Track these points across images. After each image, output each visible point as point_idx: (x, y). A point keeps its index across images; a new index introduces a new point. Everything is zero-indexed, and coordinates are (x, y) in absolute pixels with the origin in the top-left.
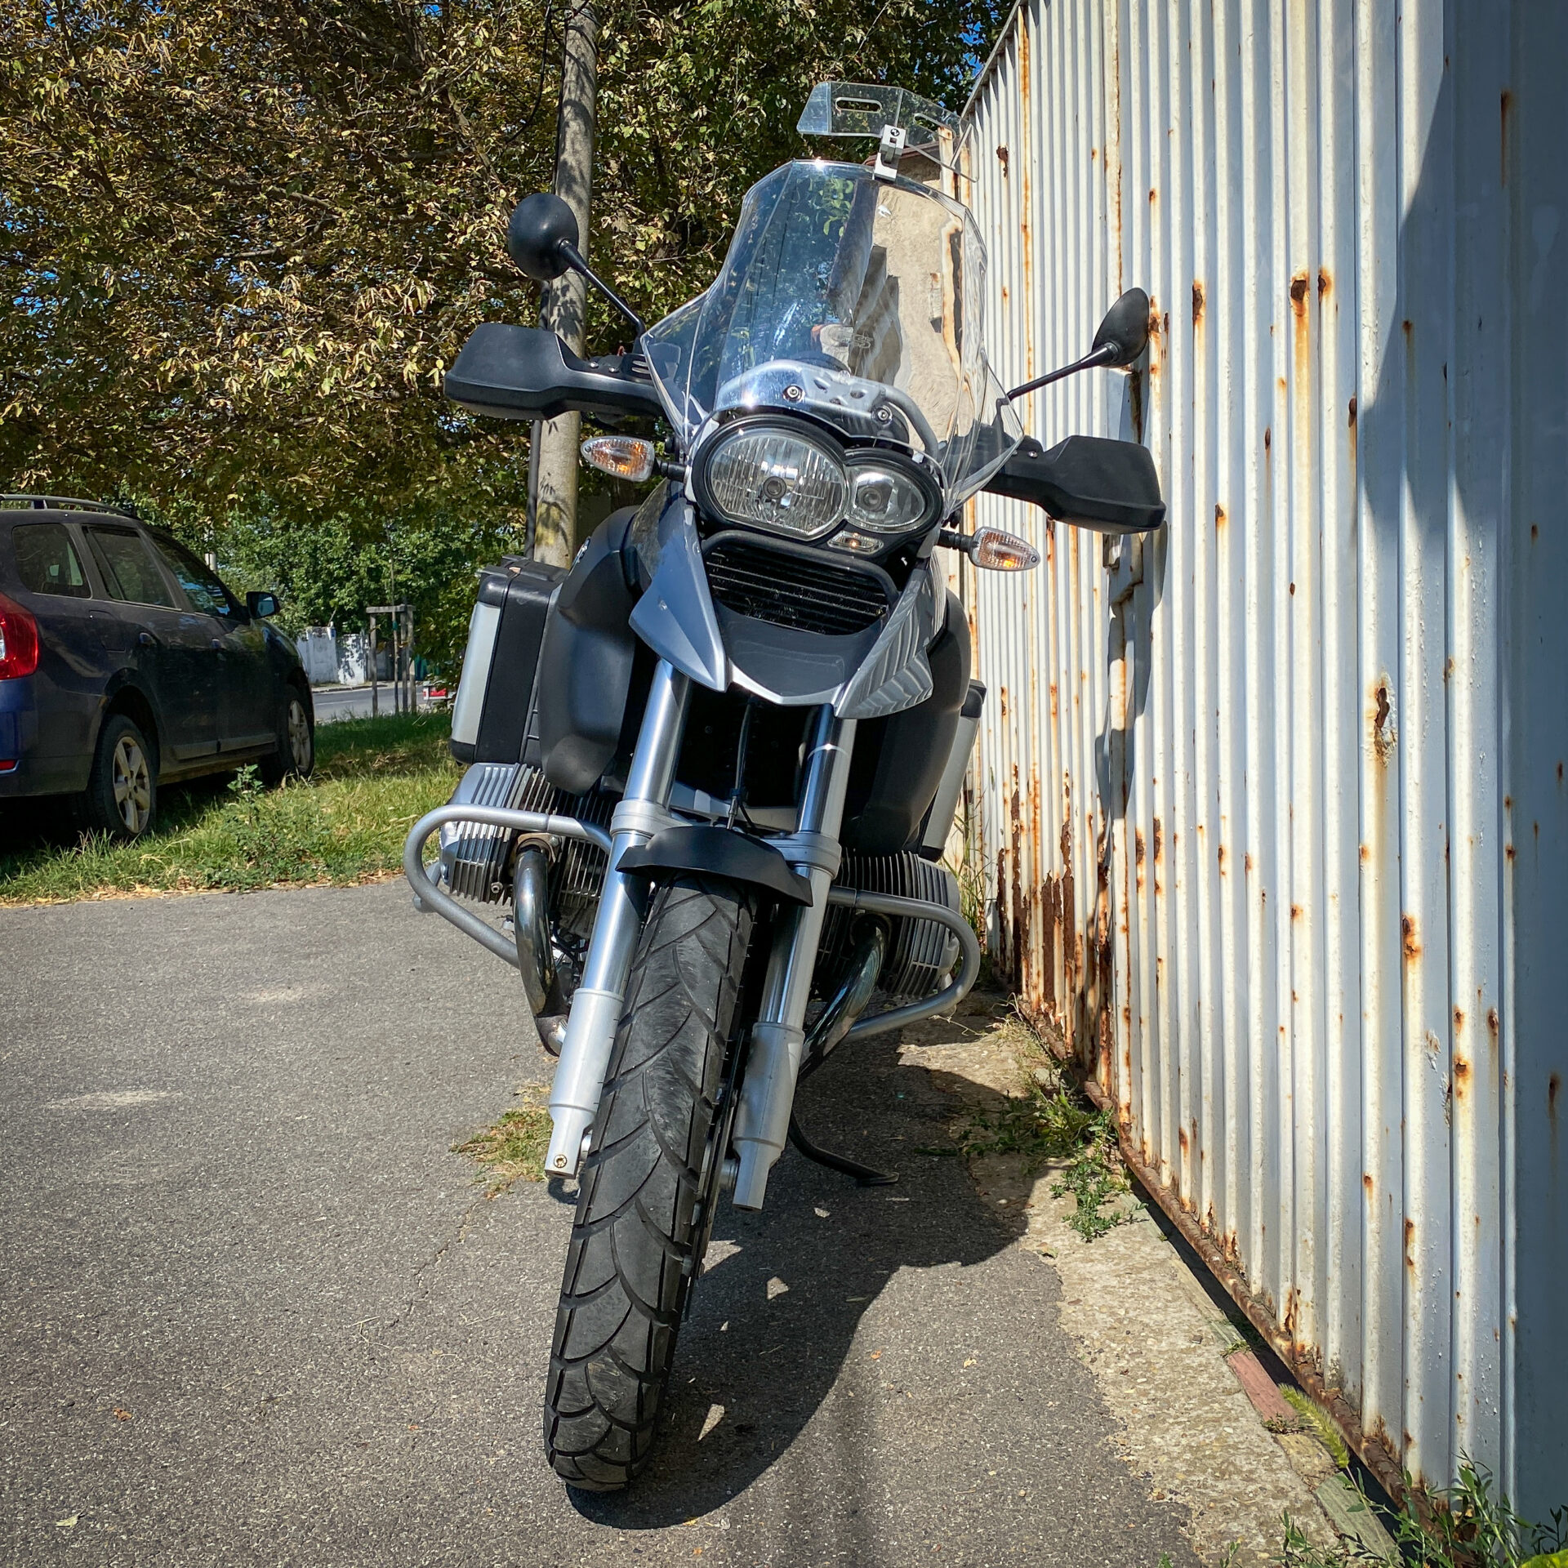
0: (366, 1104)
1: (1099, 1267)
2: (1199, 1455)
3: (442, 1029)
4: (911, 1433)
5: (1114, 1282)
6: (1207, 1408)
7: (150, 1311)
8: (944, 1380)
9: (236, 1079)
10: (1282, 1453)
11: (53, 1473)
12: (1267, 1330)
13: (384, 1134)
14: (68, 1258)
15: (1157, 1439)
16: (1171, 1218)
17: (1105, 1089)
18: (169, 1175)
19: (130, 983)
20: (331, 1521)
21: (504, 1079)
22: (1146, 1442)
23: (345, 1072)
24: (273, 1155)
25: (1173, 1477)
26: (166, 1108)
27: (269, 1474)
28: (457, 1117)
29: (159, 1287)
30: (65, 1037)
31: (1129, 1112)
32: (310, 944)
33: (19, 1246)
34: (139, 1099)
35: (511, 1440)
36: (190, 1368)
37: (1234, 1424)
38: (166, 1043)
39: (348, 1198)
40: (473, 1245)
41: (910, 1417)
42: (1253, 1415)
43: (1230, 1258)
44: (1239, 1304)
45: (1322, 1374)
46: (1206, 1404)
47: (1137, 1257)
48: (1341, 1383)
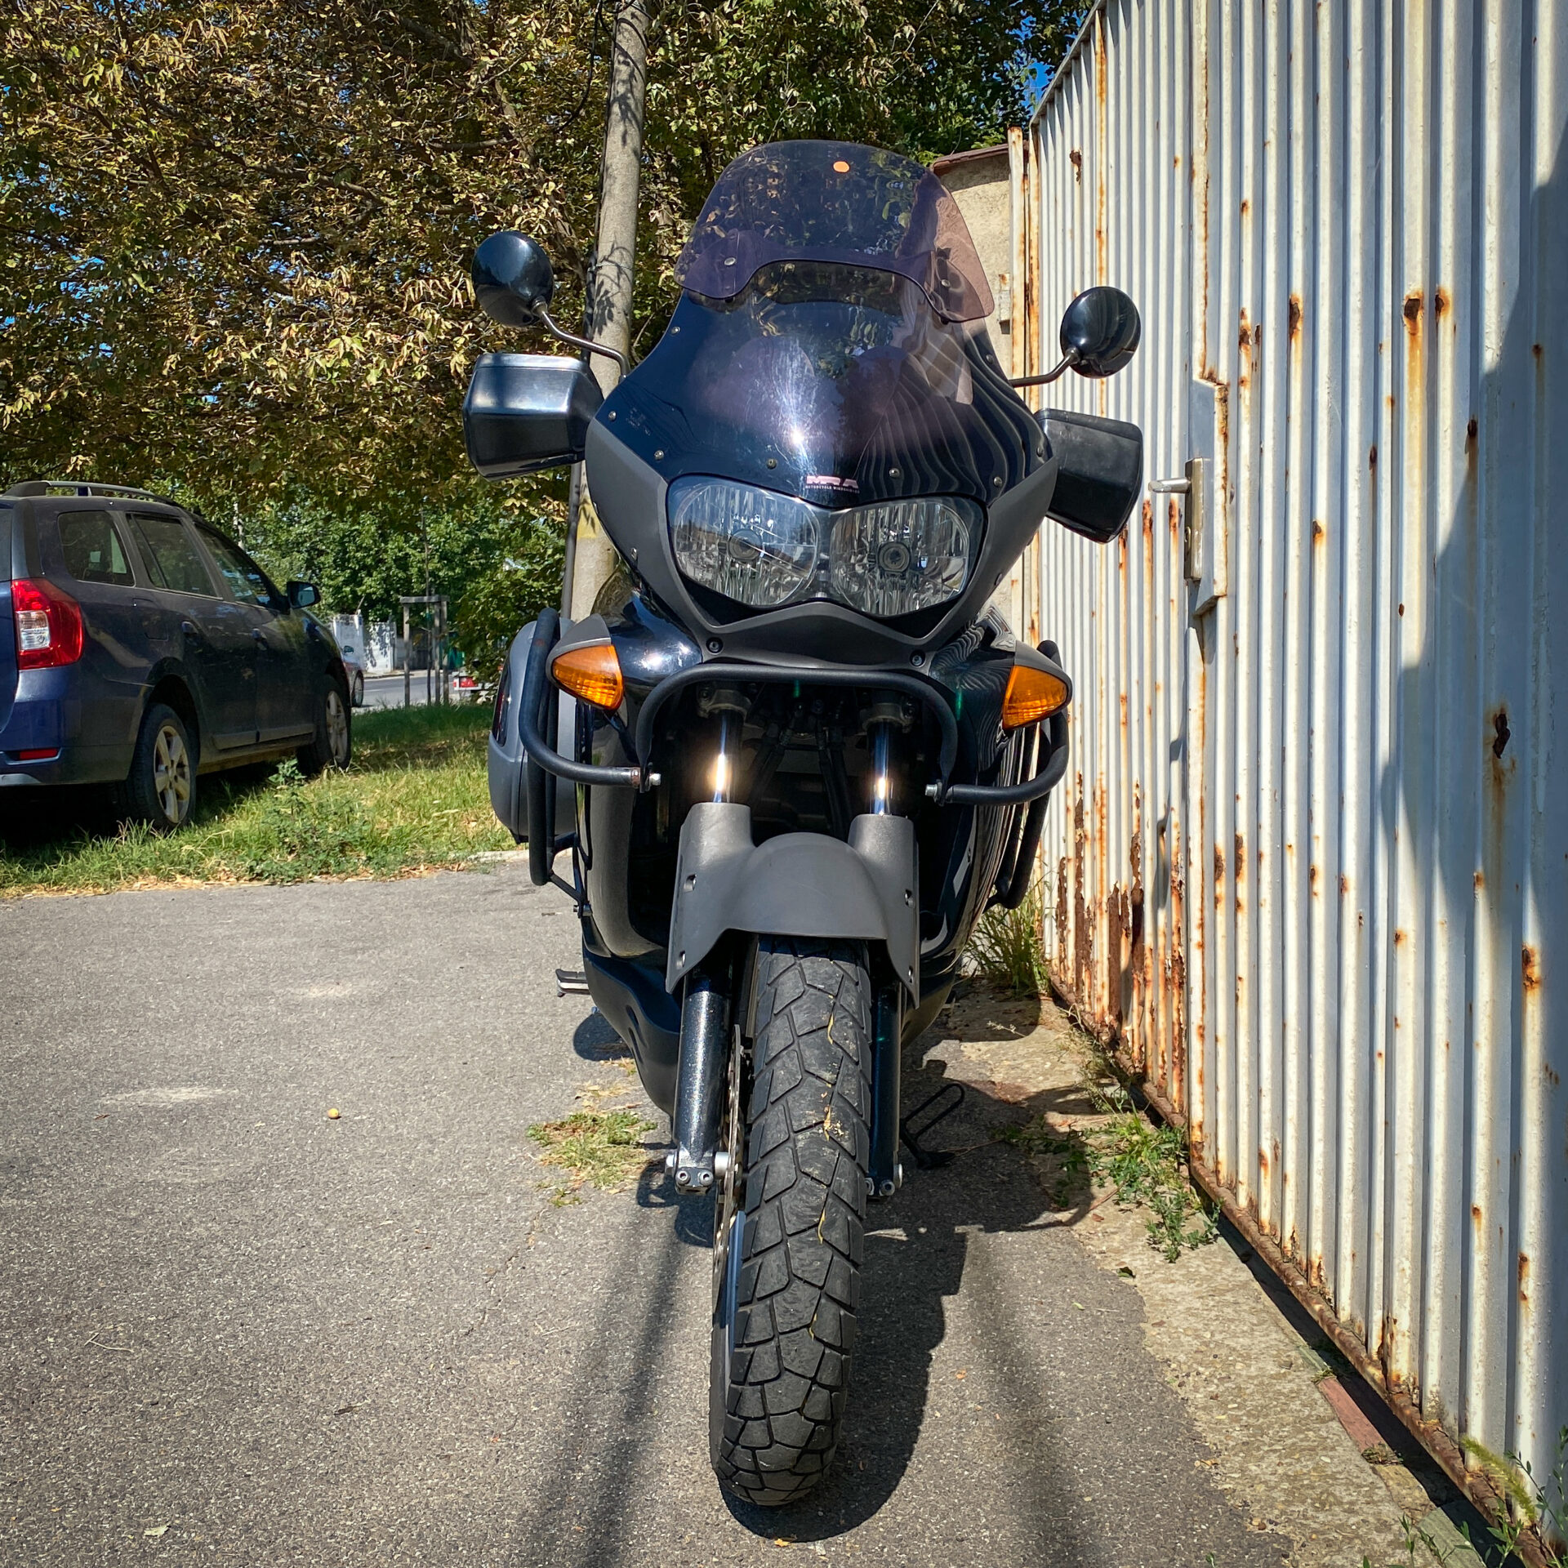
0: (424, 1105)
1: (1181, 1288)
2: (1298, 1484)
3: (495, 1029)
4: (1001, 1456)
5: (1198, 1304)
6: (1302, 1436)
7: (221, 1314)
8: (1032, 1402)
9: (292, 1077)
10: (1383, 1485)
11: (135, 1480)
12: (1358, 1358)
13: (445, 1136)
14: (135, 1259)
15: (1254, 1468)
16: (1249, 1239)
17: (1176, 1105)
18: (230, 1175)
19: (177, 976)
20: (420, 1535)
21: (563, 1082)
22: (1242, 1470)
23: (400, 1071)
24: (334, 1155)
25: (1272, 1507)
26: (222, 1106)
27: (353, 1485)
28: (518, 1120)
29: (229, 1290)
30: (115, 1031)
31: (1201, 1130)
32: (355, 939)
33: (85, 1245)
34: (194, 1096)
35: (595, 1455)
36: (266, 1374)
37: (1330, 1453)
38: (218, 1038)
39: (412, 1201)
40: (542, 1252)
41: (1000, 1439)
42: (1350, 1444)
43: (1315, 1283)
44: (1326, 1330)
45: (1420, 1406)
46: (1301, 1432)
47: (1219, 1278)
48: (1441, 1416)
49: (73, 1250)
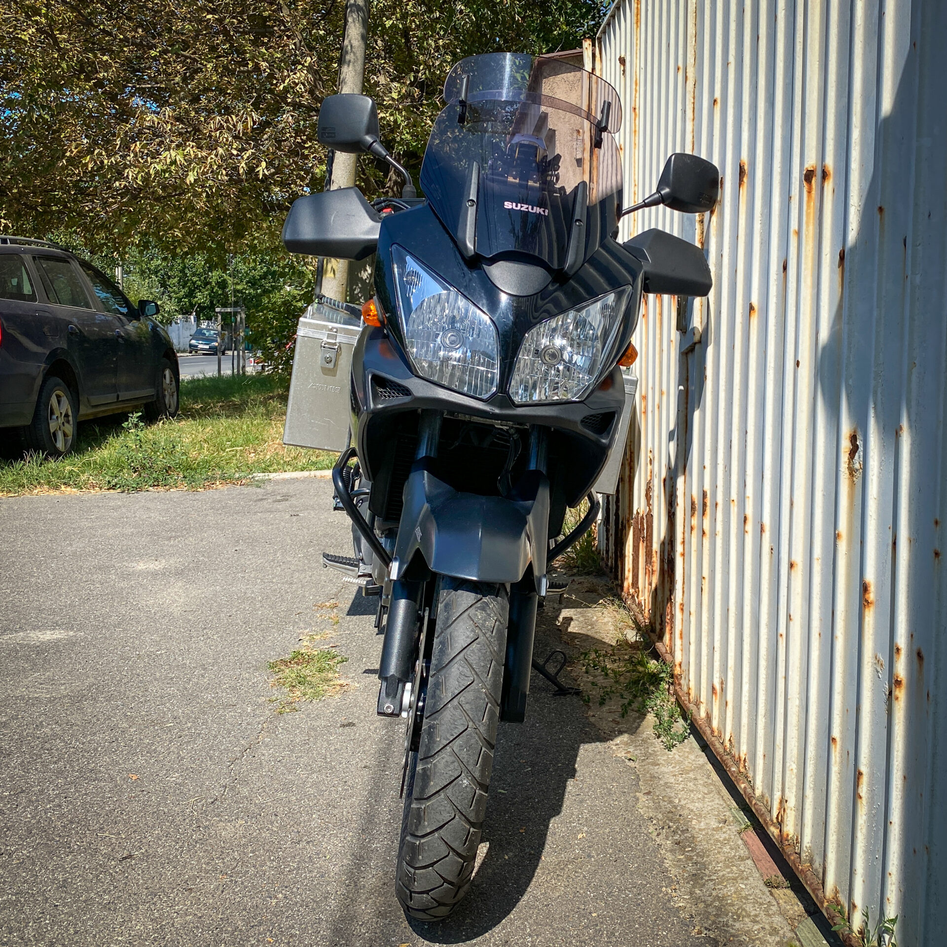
0: (202, 644)
1: (663, 769)
2: (724, 903)
3: (253, 592)
4: (543, 885)
5: (671, 781)
6: (729, 870)
8: (565, 848)
9: (119, 624)
10: (775, 903)
12: (765, 820)
13: (213, 666)
15: (698, 892)
16: (705, 739)
18: (72, 691)
19: (54, 554)
21: (291, 628)
22: (691, 893)
23: (190, 620)
24: (141, 678)
25: (707, 918)
26: (72, 643)
28: (260, 655)
30: (9, 591)
32: (171, 530)
34: (55, 636)
35: (286, 887)
37: (745, 882)
39: (187, 710)
40: (267, 746)
42: (758, 876)
43: (742, 770)
44: (747, 801)
45: (800, 854)
46: (728, 867)
47: (686, 763)
48: (811, 861)
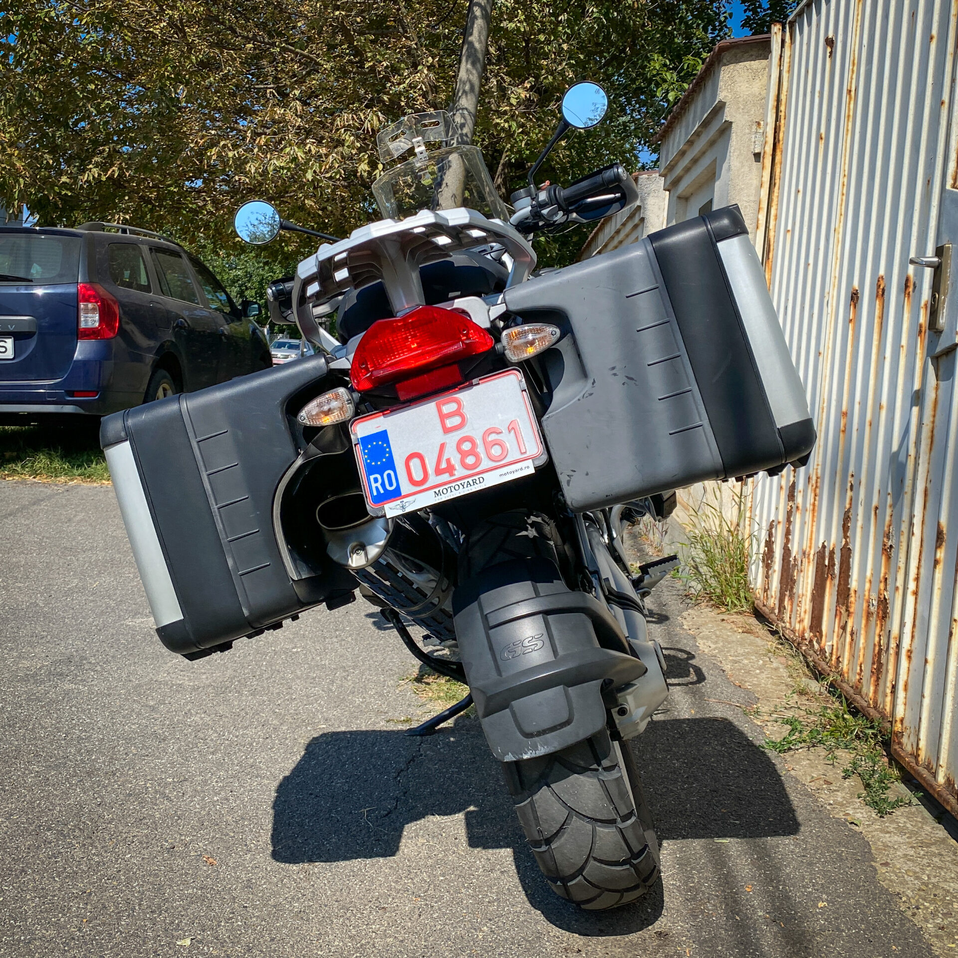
0: (337, 645)
1: (896, 838)
5: (911, 852)
14: (155, 735)
17: (871, 702)
27: (320, 923)
31: (902, 724)
35: (490, 920)
47: (923, 834)
49: (113, 724)
